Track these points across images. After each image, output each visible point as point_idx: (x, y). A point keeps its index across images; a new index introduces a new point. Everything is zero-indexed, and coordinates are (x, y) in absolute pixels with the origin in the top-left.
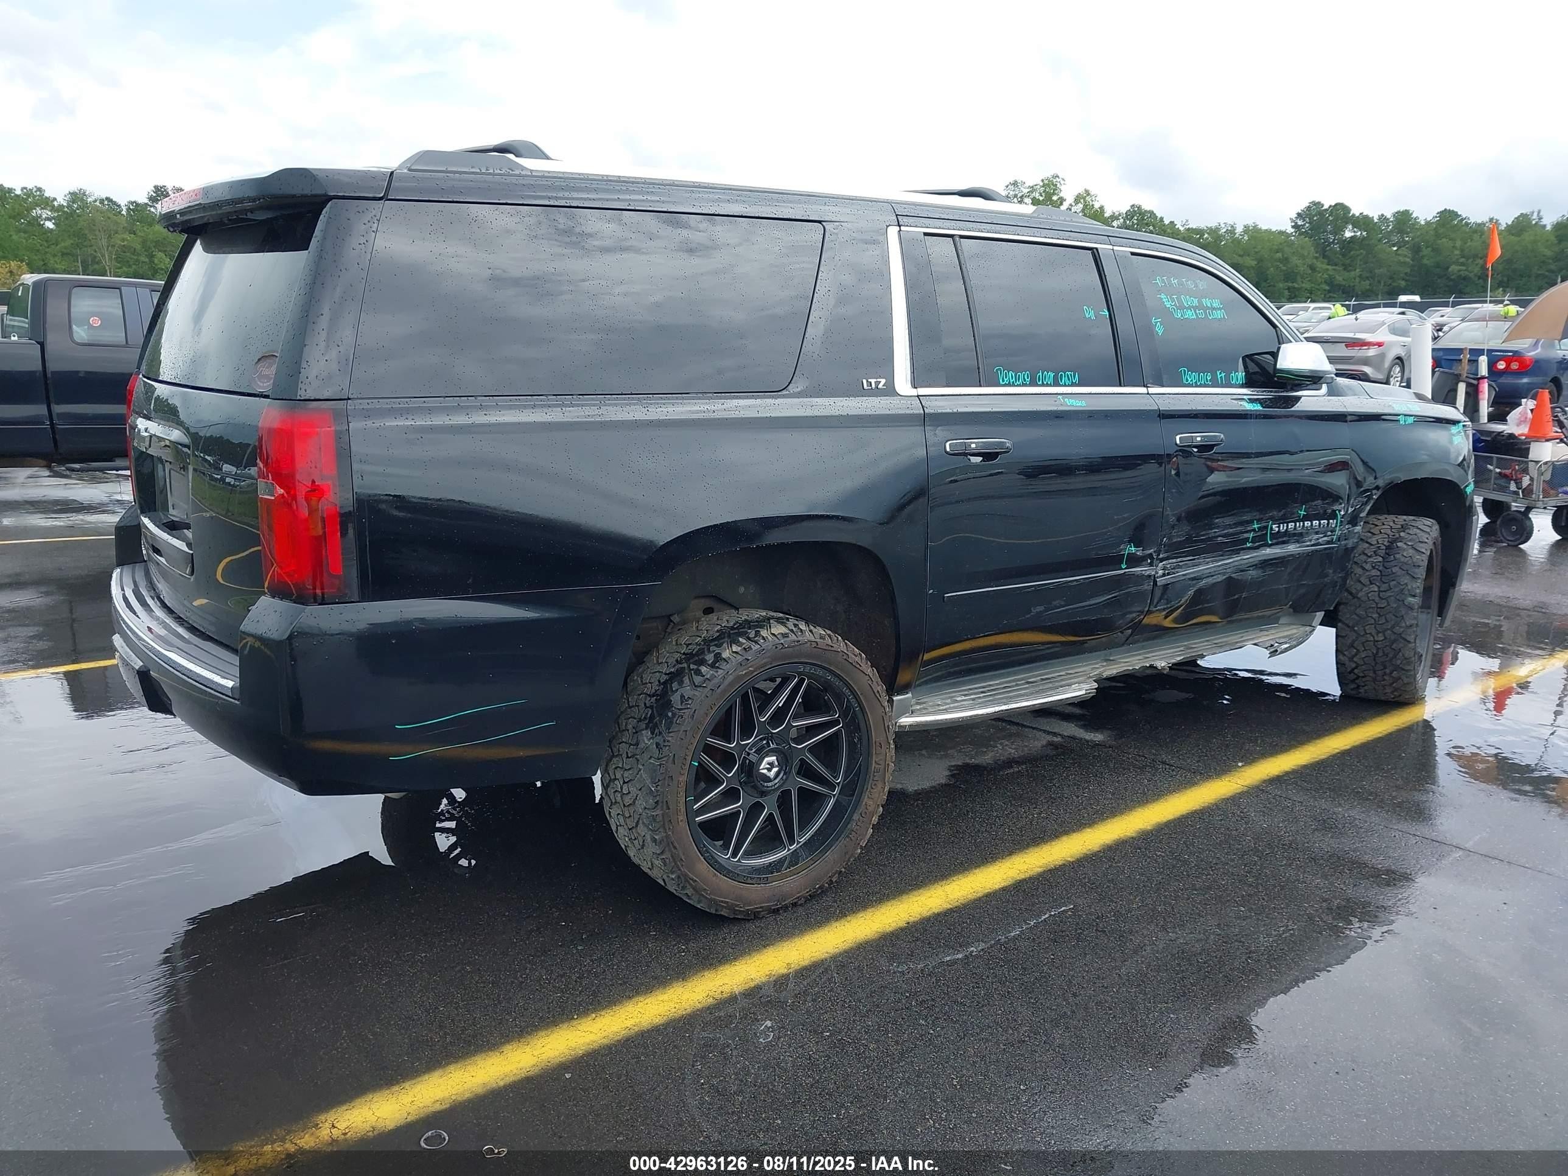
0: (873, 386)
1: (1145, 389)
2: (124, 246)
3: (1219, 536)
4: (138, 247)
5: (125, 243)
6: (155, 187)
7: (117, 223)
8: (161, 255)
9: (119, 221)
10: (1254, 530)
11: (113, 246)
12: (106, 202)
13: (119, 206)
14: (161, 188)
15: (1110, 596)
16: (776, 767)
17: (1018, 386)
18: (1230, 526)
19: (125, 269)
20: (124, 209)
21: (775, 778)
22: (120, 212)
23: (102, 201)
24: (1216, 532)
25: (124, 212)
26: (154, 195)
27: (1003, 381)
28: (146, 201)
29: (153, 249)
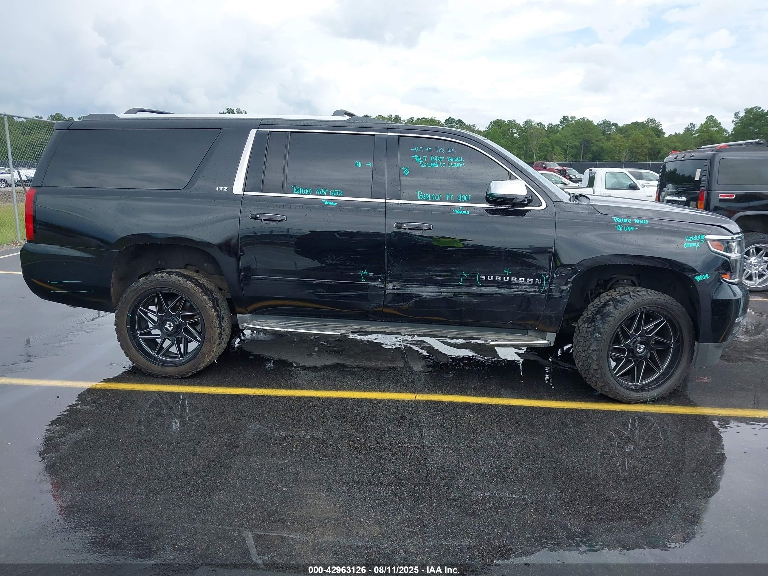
0: (221, 189)
1: (385, 200)
2: (543, 143)
3: (433, 275)
4: (548, 144)
5: (544, 142)
6: (563, 117)
7: (541, 133)
8: (558, 147)
9: (542, 132)
10: (464, 276)
11: (538, 144)
12: (539, 125)
13: (544, 126)
14: (566, 117)
15: (357, 293)
16: (172, 326)
17: (304, 194)
18: (441, 271)
19: (541, 153)
20: (546, 127)
21: (172, 330)
22: (544, 129)
23: (538, 124)
24: (430, 273)
25: (546, 129)
26: (563, 120)
27: (296, 192)
28: (559, 123)
29: (555, 144)
